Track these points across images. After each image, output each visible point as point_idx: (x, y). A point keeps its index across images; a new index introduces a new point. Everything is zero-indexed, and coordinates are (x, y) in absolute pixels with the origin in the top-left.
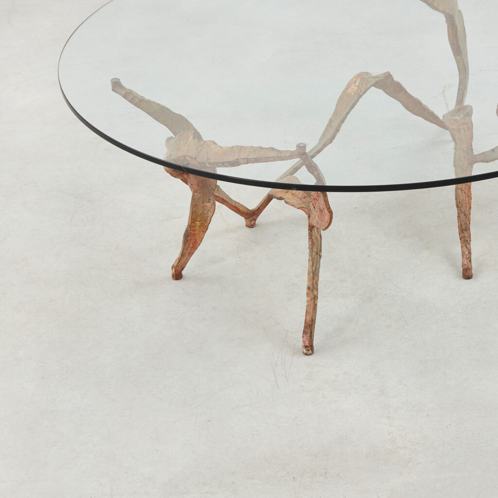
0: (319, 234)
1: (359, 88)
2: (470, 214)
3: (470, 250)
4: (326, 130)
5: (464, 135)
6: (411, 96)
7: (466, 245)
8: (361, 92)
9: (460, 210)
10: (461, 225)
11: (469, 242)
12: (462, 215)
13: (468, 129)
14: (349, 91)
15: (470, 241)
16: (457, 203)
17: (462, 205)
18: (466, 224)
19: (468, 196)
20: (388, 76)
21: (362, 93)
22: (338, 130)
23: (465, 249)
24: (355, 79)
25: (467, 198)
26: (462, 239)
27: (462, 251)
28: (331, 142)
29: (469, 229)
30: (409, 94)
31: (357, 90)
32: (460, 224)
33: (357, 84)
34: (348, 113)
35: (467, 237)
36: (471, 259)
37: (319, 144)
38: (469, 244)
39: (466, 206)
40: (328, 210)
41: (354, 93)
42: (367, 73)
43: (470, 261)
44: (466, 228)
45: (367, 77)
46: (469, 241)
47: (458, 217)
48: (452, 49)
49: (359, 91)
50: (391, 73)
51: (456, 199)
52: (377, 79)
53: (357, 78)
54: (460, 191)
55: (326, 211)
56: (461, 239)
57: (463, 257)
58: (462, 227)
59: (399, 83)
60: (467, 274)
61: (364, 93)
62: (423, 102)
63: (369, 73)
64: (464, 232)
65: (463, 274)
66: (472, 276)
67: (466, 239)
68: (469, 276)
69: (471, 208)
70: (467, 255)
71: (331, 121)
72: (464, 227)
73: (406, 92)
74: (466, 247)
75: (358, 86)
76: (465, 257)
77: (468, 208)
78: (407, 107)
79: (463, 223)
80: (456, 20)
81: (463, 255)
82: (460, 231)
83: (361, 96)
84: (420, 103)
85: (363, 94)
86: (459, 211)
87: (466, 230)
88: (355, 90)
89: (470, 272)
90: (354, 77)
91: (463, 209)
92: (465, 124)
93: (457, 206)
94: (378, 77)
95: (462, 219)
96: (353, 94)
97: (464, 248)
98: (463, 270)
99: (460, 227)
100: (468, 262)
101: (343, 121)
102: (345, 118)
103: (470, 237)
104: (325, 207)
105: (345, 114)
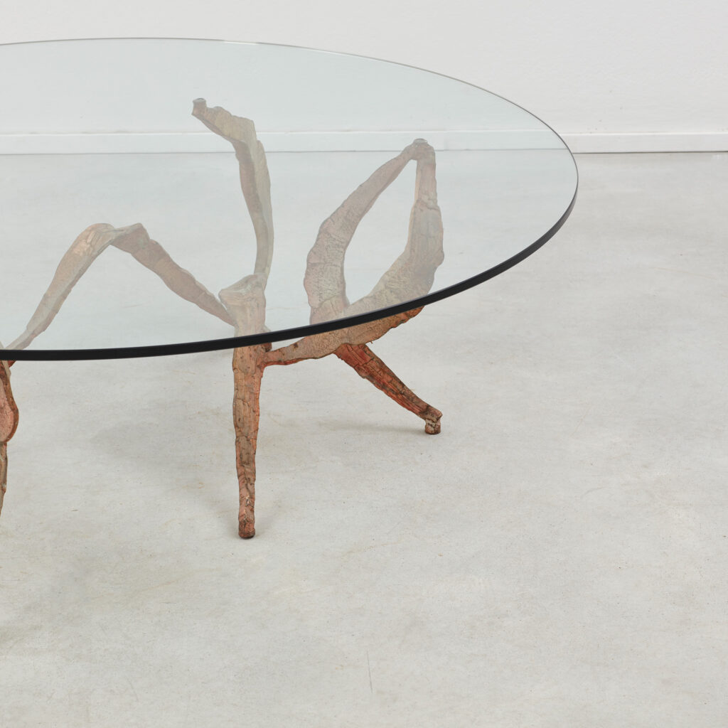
0: (4, 455)
1: (91, 246)
2: (256, 439)
3: (254, 493)
4: (39, 310)
5: (251, 315)
6: (178, 268)
7: (246, 485)
8: (93, 251)
9: (240, 431)
10: (241, 455)
11: (252, 482)
12: (243, 440)
13: (258, 306)
14: (76, 251)
15: (255, 480)
16: (235, 421)
17: (243, 423)
18: (248, 454)
19: (254, 411)
20: (139, 230)
21: (95, 253)
22: (55, 311)
23: (245, 492)
24: (88, 233)
25: (252, 414)
26: (243, 477)
27: (240, 495)
28: (44, 329)
29: (254, 462)
30: (174, 263)
31: (88, 249)
32: (239, 453)
33: (89, 241)
34: (73, 284)
35: (249, 473)
36: (253, 507)
37: (25, 332)
38: (252, 484)
39: (250, 426)
40: (10, 405)
41: (84, 252)
42: (106, 225)
43: (252, 511)
44: (248, 459)
45: (106, 230)
46: (252, 479)
47: (236, 442)
48: (246, 200)
49: (92, 249)
50: (145, 226)
51: (234, 414)
52: (120, 233)
53: (90, 231)
54: (240, 403)
55: (8, 409)
56: (239, 476)
57: (240, 504)
58: (241, 458)
59: (157, 243)
60: (246, 531)
61: (99, 253)
62: (197, 279)
63: (110, 225)
64: (245, 466)
65: (240, 529)
66: (254, 534)
67: (249, 476)
68: (249, 533)
69: (257, 430)
70: (248, 501)
71: (46, 297)
72: (245, 458)
73: (169, 260)
74: (247, 489)
75: (91, 243)
76: (244, 503)
77: (253, 430)
78: (171, 285)
79: (243, 452)
80: (251, 153)
81: (241, 501)
82: (239, 465)
83: (94, 258)
84: (192, 279)
85: (97, 256)
86: (239, 434)
87: (248, 464)
88: (85, 249)
89: (251, 527)
90: (86, 230)
91: (245, 431)
92: (253, 298)
93: (236, 426)
94: (122, 230)
95: (242, 446)
96: (81, 254)
97: (244, 490)
98: (240, 523)
99: (239, 458)
100: (249, 511)
101: (64, 297)
102: (68, 291)
103: (254, 473)
104: (6, 402)
105: (68, 284)
